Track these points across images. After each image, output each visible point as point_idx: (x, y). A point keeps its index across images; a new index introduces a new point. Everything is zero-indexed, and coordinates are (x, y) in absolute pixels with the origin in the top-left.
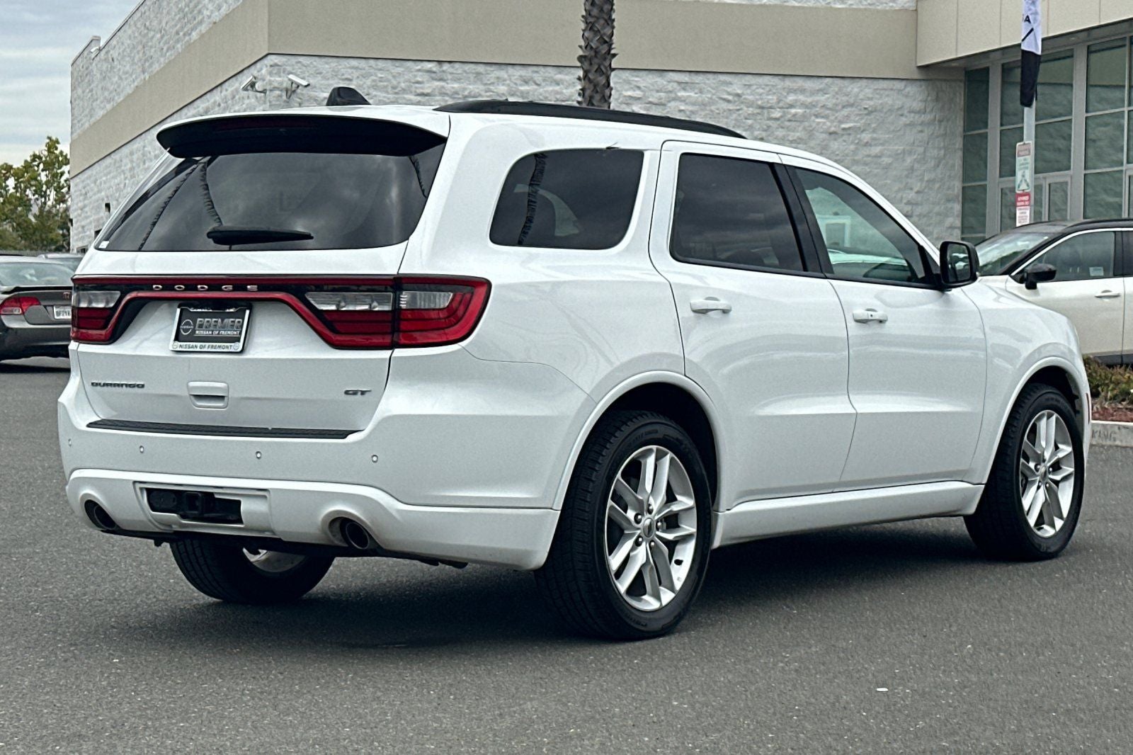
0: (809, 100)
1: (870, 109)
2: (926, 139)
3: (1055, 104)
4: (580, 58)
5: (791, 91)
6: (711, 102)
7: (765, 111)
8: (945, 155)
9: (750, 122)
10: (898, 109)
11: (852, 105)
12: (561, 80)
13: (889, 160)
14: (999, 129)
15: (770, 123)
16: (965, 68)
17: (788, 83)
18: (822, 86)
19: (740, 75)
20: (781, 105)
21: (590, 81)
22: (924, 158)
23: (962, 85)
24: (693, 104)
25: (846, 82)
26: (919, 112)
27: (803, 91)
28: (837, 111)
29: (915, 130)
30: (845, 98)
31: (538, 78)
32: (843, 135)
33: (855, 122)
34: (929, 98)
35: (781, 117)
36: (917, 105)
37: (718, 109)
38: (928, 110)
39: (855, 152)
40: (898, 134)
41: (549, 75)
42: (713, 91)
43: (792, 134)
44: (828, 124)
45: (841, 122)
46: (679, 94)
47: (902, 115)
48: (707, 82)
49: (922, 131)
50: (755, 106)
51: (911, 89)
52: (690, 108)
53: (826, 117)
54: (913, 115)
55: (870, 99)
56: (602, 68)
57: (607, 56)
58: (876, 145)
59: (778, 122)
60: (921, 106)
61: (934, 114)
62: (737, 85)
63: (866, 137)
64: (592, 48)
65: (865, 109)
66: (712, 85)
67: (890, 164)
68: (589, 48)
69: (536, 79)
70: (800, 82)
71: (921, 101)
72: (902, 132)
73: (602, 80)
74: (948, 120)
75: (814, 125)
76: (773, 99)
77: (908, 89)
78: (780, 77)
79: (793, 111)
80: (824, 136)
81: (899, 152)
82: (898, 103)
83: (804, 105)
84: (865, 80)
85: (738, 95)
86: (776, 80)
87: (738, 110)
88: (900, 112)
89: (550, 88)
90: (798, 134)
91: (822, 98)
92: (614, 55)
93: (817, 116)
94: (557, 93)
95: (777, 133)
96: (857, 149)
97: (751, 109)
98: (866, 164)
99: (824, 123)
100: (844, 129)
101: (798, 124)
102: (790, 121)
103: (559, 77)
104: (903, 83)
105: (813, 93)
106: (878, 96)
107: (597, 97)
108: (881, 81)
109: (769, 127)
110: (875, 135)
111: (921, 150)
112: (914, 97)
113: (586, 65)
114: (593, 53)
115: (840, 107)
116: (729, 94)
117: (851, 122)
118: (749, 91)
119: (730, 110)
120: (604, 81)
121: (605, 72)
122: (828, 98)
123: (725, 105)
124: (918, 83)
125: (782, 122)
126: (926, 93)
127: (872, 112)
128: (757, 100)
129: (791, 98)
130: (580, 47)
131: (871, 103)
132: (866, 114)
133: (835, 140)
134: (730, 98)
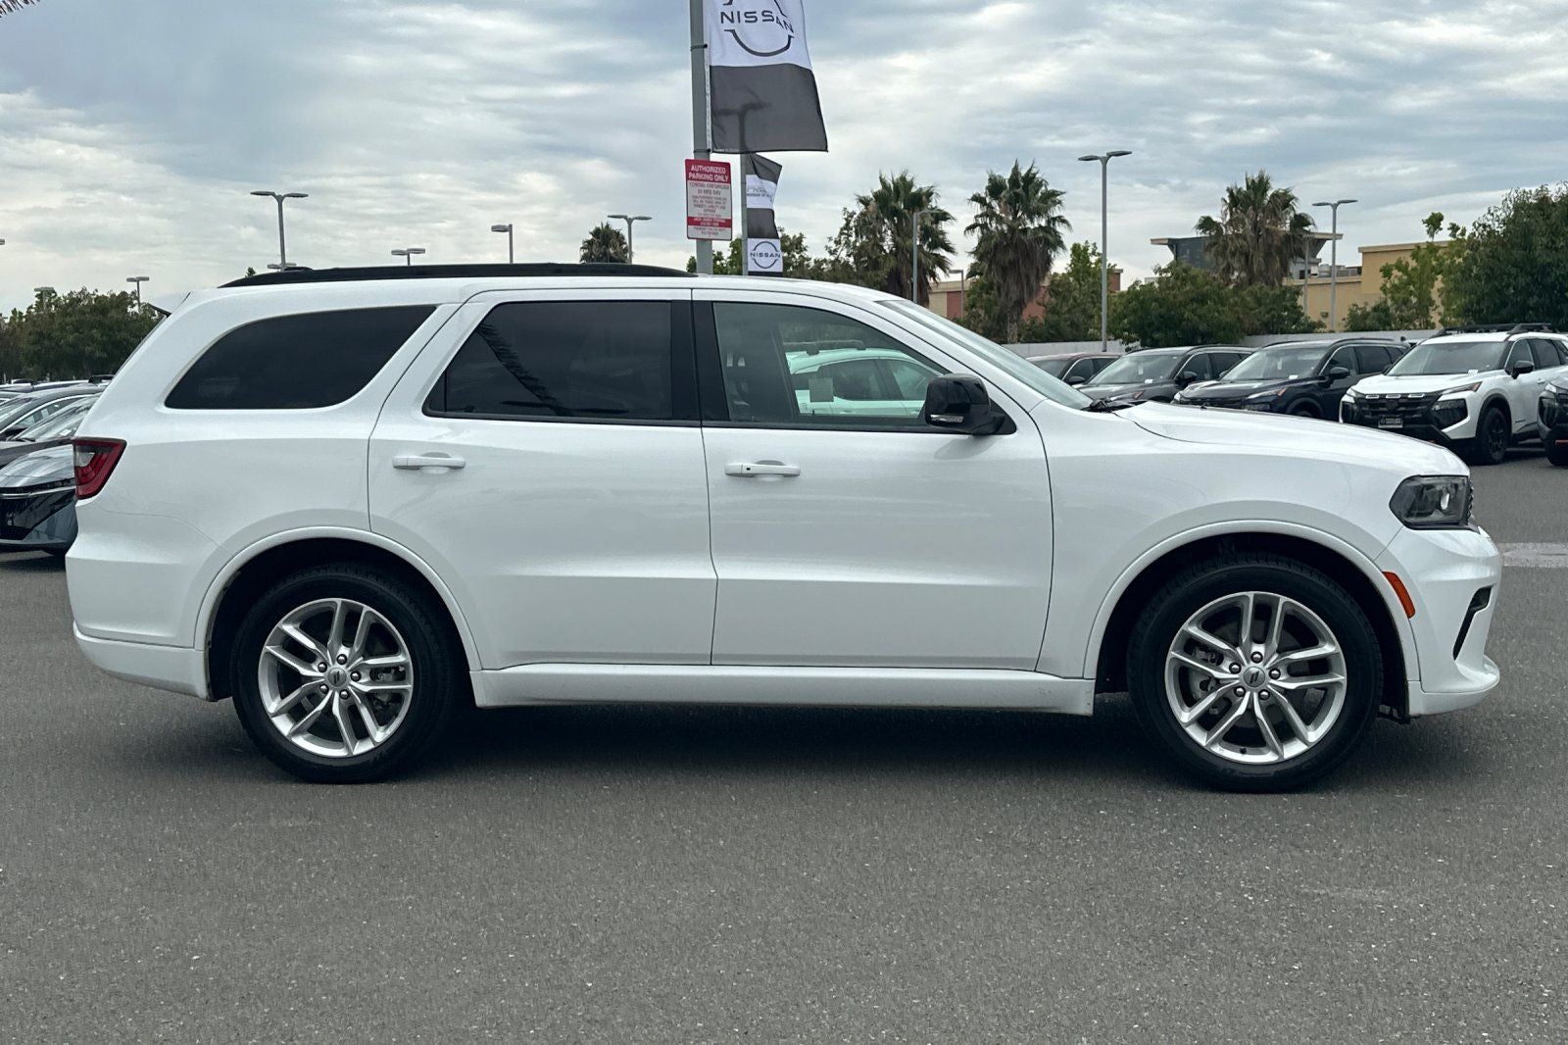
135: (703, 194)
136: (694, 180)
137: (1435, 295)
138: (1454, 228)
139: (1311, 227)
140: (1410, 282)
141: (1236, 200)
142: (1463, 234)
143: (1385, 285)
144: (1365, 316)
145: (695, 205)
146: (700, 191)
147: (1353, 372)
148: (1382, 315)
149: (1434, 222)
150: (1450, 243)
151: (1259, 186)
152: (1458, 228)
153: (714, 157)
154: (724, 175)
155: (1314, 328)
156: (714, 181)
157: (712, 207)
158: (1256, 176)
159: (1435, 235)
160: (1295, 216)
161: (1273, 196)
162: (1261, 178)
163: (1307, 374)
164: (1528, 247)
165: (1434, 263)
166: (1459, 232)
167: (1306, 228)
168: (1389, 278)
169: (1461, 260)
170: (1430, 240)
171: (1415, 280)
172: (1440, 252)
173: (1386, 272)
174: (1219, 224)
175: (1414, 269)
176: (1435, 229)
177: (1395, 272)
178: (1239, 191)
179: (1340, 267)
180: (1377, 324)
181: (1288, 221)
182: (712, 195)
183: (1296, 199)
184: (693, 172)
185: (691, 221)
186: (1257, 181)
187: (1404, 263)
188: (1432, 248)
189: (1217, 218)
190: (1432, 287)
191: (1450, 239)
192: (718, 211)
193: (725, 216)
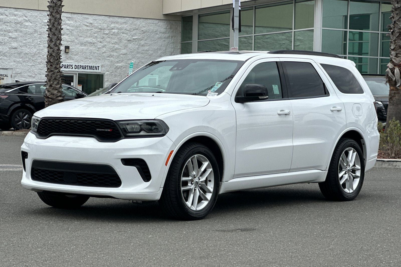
0: (120, 26)
1: (144, 31)
2: (166, 44)
3: (217, 32)
4: (48, 7)
5: (113, 22)
6: (80, 26)
7: (102, 30)
8: (174, 51)
9: (96, 35)
10: (155, 31)
11: (137, 29)
12: (17, 14)
13: (151, 52)
14: (197, 41)
15: (104, 35)
16: (182, 16)
17: (111, 19)
18: (125, 21)
19: (92, 15)
20: (108, 28)
21: (53, 16)
22: (165, 52)
23: (181, 22)
24: (73, 27)
25: (135, 20)
26: (164, 33)
27: (117, 23)
28: (131, 31)
29: (162, 41)
30: (134, 26)
31: (7, 13)
32: (133, 41)
33: (138, 36)
34: (168, 28)
35: (109, 33)
36: (163, 30)
37: (83, 29)
38: (167, 32)
39: (138, 48)
40: (155, 42)
41: (12, 12)
42: (81, 22)
43: (113, 40)
44: (128, 36)
45: (132, 36)
46: (67, 22)
47: (157, 34)
48: (79, 17)
49: (164, 41)
50: (98, 28)
51: (161, 24)
52: (72, 28)
53: (126, 34)
54: (161, 34)
55: (144, 27)
56: (58, 11)
57: (60, 6)
58: (146, 46)
59: (108, 35)
60: (164, 30)
61: (169, 34)
62: (91, 19)
63: (142, 42)
64: (54, 2)
65: (142, 31)
66: (80, 19)
67: (152, 54)
68: (52, 2)
69: (6, 13)
70: (116, 19)
71: (164, 29)
72: (157, 41)
73: (58, 16)
74: (175, 37)
75: (122, 37)
76: (105, 26)
77: (159, 24)
78: (108, 17)
79: (113, 31)
80: (126, 41)
81: (156, 49)
82: (155, 29)
83: (118, 29)
84: (142, 19)
85: (91, 23)
86: (106, 18)
87: (91, 30)
88: (156, 33)
89: (12, 18)
90: (115, 40)
91: (125, 26)
92: (63, 6)
93: (123, 33)
94: (15, 20)
95: (107, 40)
96: (139, 47)
97: (96, 29)
98: (142, 54)
99: (126, 36)
100: (134, 39)
101: (115, 36)
102: (112, 35)
103: (16, 13)
104: (158, 21)
105: (121, 24)
106: (147, 26)
107: (56, 23)
108: (149, 20)
109: (104, 37)
110: (146, 42)
111: (164, 48)
112: (161, 26)
113: (51, 10)
114: (54, 5)
115: (132, 30)
116: (87, 23)
117: (136, 36)
118: (95, 22)
119: (88, 30)
120: (59, 17)
121: (59, 13)
122: (127, 26)
123: (85, 28)
124: (163, 21)
125: (109, 35)
126: (166, 25)
127: (145, 32)
128: (99, 26)
129: (113, 25)
130: (48, 2)
131: (145, 29)
132: (142, 33)
133: (130, 43)
134: (88, 24)
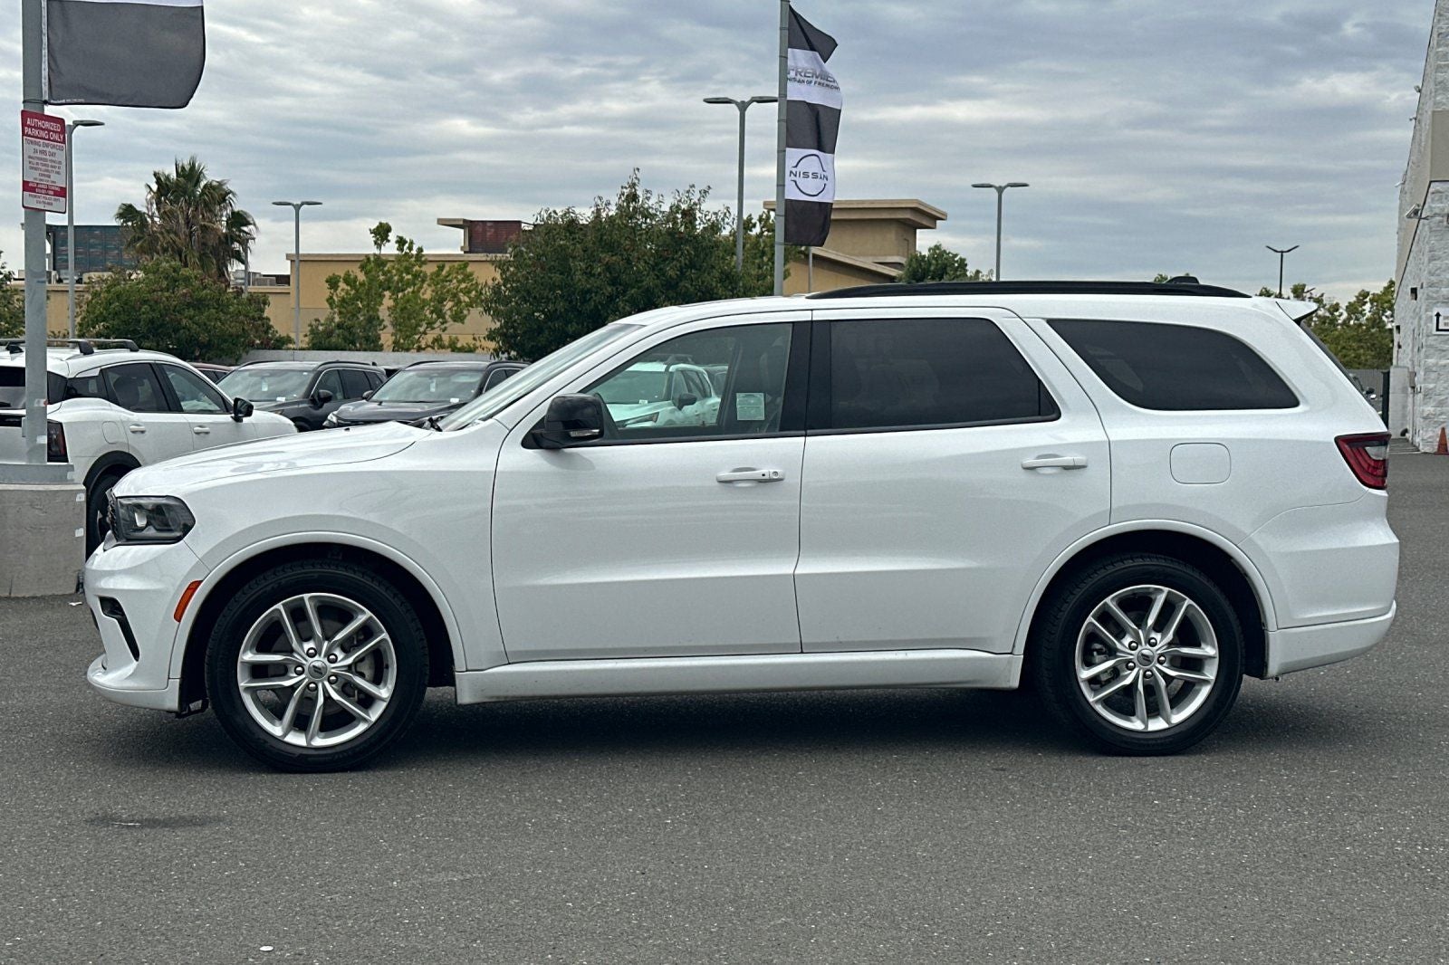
135: (38, 155)
136: (29, 136)
137: (383, 313)
138: (401, 242)
139: (251, 227)
140: (357, 297)
141: (164, 188)
142: (410, 248)
143: (331, 298)
144: (329, 334)
145: (32, 168)
146: (36, 151)
147: (339, 396)
148: (346, 333)
149: (382, 233)
150: (397, 256)
151: (190, 175)
152: (406, 242)
153: (50, 110)
154: (59, 133)
155: (283, 344)
156: (49, 140)
157: (47, 171)
158: (186, 163)
159: (383, 247)
160: (233, 213)
161: (205, 186)
162: (193, 166)
163: (296, 396)
164: (566, 271)
165: (382, 278)
166: (407, 245)
167: (245, 229)
168: (336, 290)
169: (410, 277)
170: (377, 252)
171: (363, 296)
172: (389, 265)
173: (333, 283)
174: (144, 213)
175: (362, 284)
176: (382, 241)
177: (342, 285)
178: (167, 178)
179: (255, 274)
180: (343, 344)
181: (224, 219)
182: (48, 157)
183: (234, 194)
184: (29, 126)
185: (26, 186)
186: (187, 168)
187: (352, 277)
188: (380, 261)
189: (141, 208)
190: (381, 304)
191: (397, 252)
192: (54, 177)
193: (60, 182)
